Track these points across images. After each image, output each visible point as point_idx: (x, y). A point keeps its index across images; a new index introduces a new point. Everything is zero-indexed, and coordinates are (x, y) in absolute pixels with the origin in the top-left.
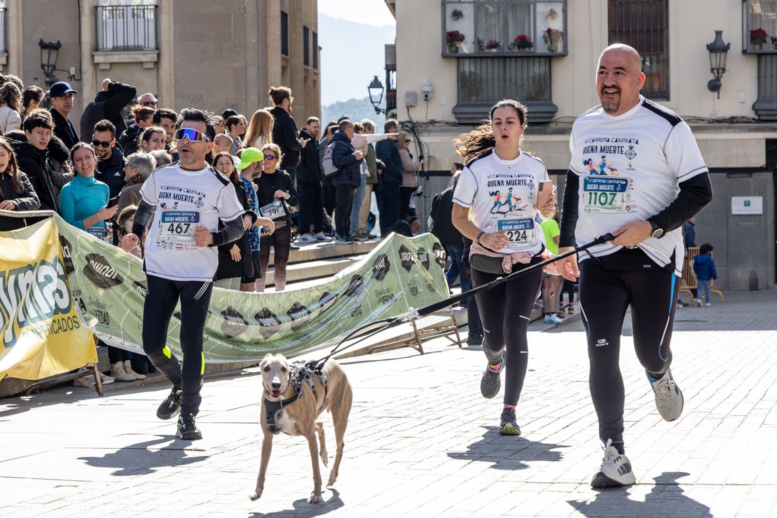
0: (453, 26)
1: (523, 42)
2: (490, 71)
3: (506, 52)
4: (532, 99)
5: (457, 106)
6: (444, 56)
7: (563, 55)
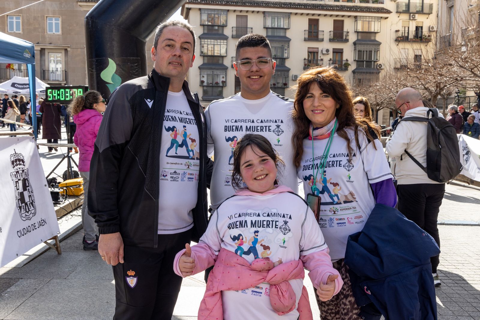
0: (202, 79)
1: (217, 83)
2: (210, 89)
3: (213, 85)
4: (218, 95)
5: (203, 96)
6: (200, 85)
7: (226, 86)
